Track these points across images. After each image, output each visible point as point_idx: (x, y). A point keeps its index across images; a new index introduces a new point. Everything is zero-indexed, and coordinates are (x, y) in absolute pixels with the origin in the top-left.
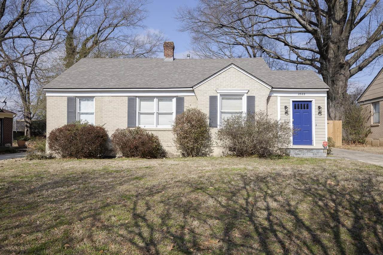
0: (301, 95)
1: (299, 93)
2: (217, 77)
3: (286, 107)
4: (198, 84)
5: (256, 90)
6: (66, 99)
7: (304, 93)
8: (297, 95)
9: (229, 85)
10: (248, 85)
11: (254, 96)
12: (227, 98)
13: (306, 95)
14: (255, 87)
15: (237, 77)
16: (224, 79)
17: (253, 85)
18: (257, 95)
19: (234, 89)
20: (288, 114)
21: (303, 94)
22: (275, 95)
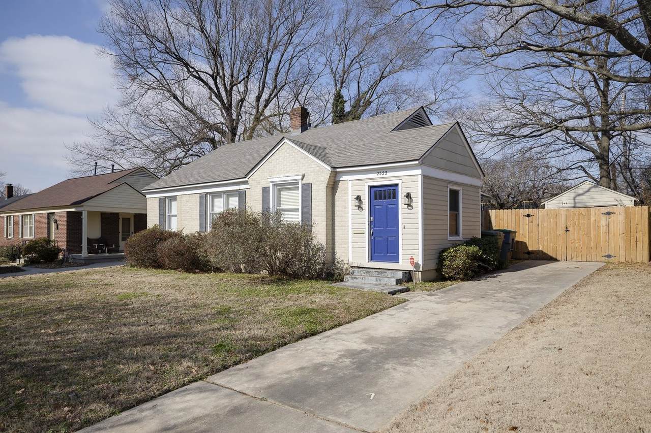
0: (382, 176)
1: (379, 171)
2: (270, 160)
3: (358, 198)
4: (250, 172)
5: (313, 174)
6: (158, 199)
7: (385, 171)
8: (374, 175)
9: (283, 170)
10: (304, 167)
11: (311, 182)
12: (286, 188)
13: (389, 174)
14: (312, 169)
15: (291, 157)
16: (278, 161)
17: (309, 167)
18: (314, 181)
19: (288, 174)
20: (363, 210)
21: (385, 173)
22: (345, 178)
